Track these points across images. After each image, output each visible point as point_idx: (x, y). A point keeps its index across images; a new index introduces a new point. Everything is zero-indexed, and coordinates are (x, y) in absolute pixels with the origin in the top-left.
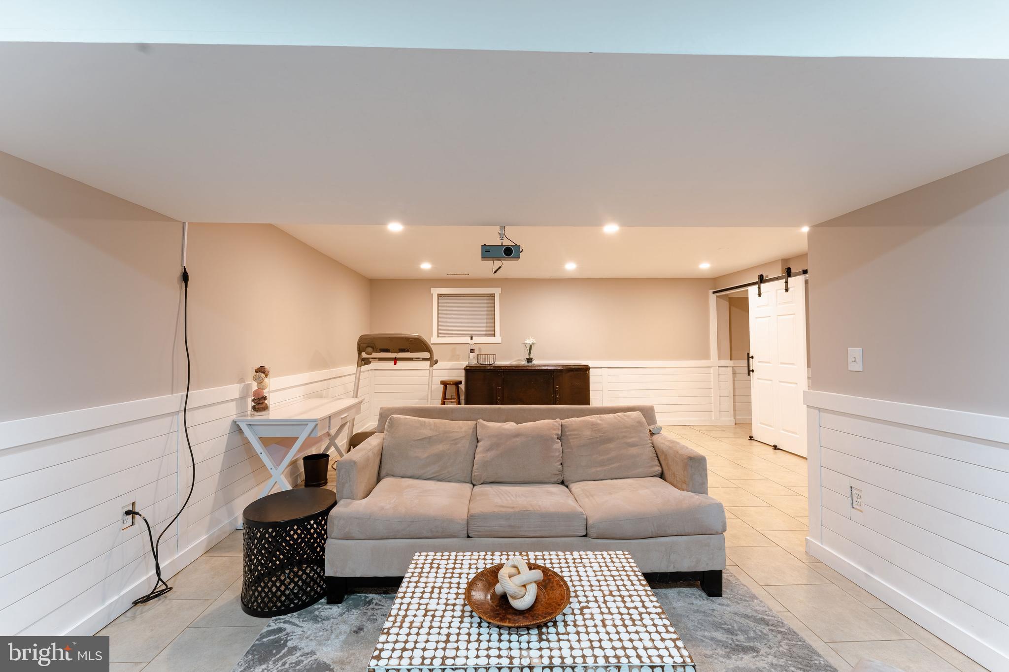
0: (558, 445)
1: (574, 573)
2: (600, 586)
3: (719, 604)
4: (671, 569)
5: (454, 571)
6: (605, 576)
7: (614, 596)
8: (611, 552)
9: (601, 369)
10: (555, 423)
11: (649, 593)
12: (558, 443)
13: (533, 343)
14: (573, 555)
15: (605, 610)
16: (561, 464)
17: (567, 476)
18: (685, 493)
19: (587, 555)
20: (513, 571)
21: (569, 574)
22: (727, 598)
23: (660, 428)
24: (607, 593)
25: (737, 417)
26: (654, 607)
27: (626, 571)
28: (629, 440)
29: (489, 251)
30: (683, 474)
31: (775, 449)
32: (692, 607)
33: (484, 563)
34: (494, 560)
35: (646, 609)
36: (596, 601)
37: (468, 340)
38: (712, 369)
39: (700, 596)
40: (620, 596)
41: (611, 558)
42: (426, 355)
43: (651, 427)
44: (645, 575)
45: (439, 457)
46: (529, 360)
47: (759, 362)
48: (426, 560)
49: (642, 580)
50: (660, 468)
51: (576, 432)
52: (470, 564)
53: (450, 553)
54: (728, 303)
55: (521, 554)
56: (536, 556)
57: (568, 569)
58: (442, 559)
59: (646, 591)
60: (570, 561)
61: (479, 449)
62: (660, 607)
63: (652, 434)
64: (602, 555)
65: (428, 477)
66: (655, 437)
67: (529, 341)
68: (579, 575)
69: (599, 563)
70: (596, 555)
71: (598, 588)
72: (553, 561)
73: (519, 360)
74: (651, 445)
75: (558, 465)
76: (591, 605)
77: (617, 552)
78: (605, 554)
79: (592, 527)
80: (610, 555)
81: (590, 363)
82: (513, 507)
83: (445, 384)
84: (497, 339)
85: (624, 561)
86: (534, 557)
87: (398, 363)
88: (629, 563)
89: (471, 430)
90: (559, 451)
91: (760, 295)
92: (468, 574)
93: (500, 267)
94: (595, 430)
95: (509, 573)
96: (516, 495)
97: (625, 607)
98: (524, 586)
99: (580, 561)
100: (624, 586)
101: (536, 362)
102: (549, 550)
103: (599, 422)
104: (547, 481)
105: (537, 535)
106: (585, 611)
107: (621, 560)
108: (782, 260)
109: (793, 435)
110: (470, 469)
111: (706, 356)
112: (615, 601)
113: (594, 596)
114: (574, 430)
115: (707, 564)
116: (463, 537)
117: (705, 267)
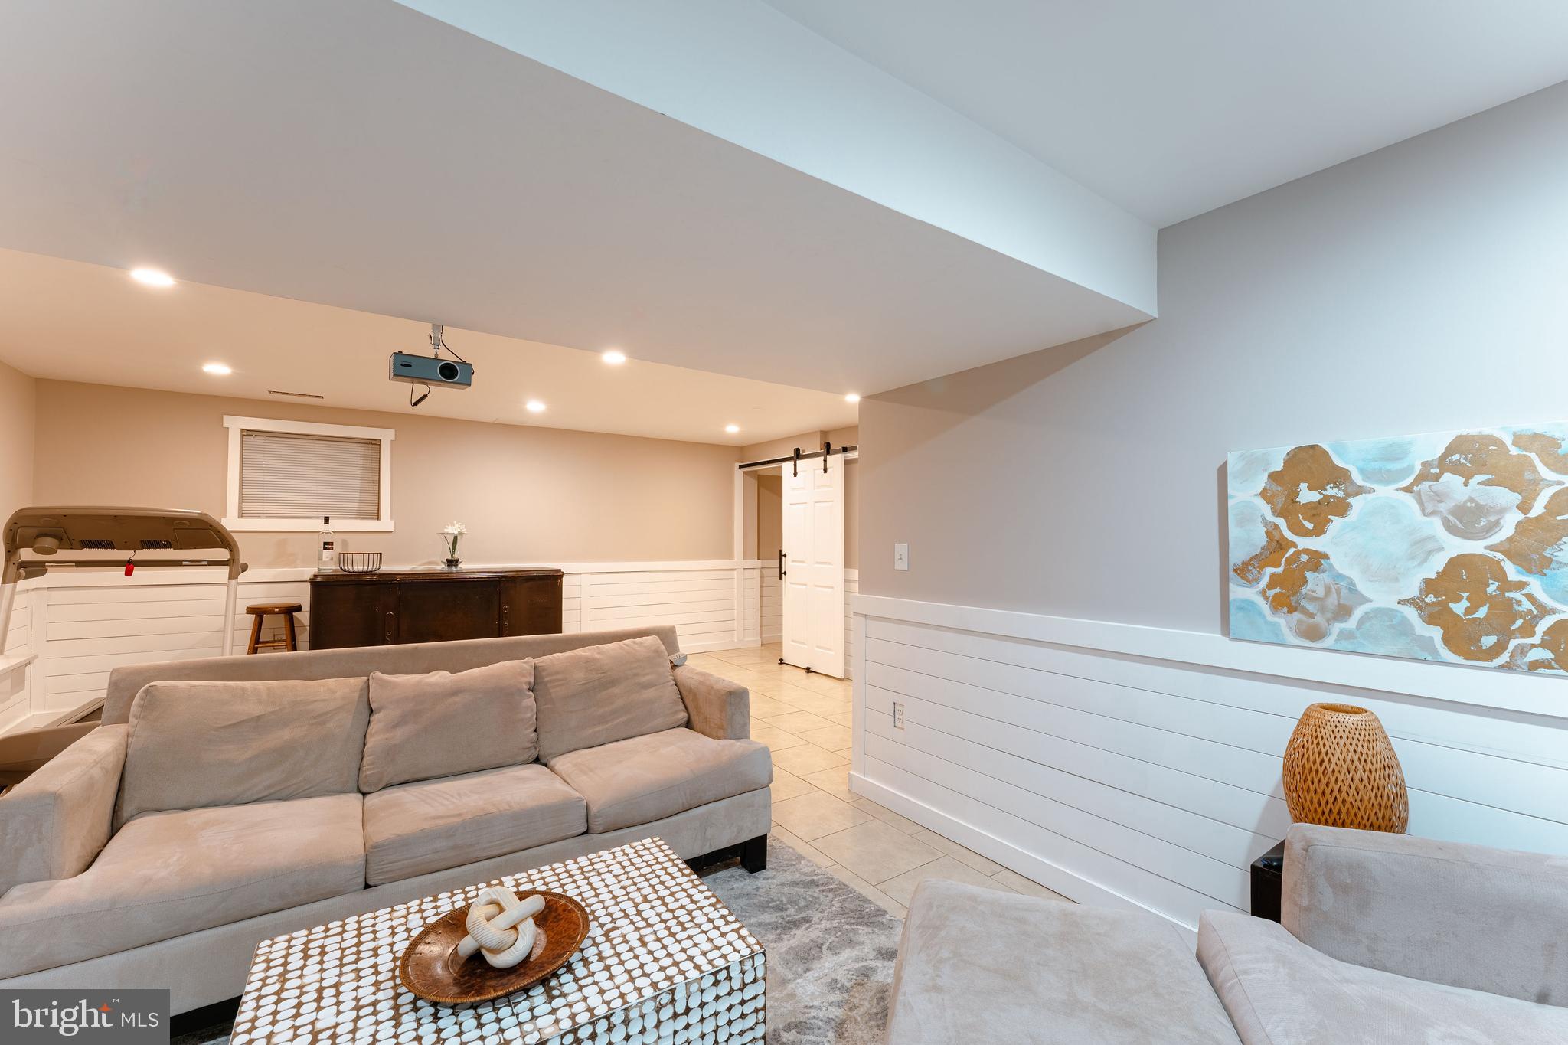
0: (530, 701)
1: (585, 887)
2: (628, 894)
3: (764, 879)
4: (707, 850)
5: (360, 948)
6: (632, 878)
7: (650, 901)
8: (634, 844)
9: (579, 576)
10: (524, 665)
11: (697, 882)
12: (529, 697)
13: (461, 534)
14: (578, 863)
15: (642, 924)
16: (535, 731)
17: (546, 747)
18: (723, 742)
19: (600, 857)
20: (492, 909)
21: (577, 891)
22: (772, 869)
23: (685, 657)
24: (639, 900)
25: (764, 636)
26: (706, 898)
27: (661, 863)
28: (644, 679)
29: (410, 366)
30: (719, 716)
31: (808, 672)
32: (732, 893)
33: (422, 918)
34: (440, 907)
35: (696, 904)
36: (626, 916)
37: (318, 524)
38: (735, 572)
39: (740, 876)
40: (659, 898)
41: (636, 852)
42: (223, 554)
43: (673, 657)
44: (687, 862)
45: (283, 753)
46: (452, 562)
47: (793, 561)
48: (290, 947)
49: (684, 869)
50: (686, 714)
51: (560, 677)
52: (392, 928)
53: (343, 920)
54: (756, 482)
55: (489, 885)
56: (516, 880)
57: (574, 885)
58: (327, 937)
59: (692, 881)
60: (576, 872)
61: (373, 727)
62: (713, 896)
63: (674, 667)
64: (623, 851)
65: (255, 797)
66: (678, 671)
67: (452, 530)
68: (593, 889)
69: (620, 863)
70: (613, 853)
71: (626, 898)
72: (547, 880)
73: (429, 563)
74: (673, 682)
75: (531, 733)
76: (619, 923)
77: (644, 841)
78: (627, 848)
79: (596, 817)
80: (635, 848)
81: (564, 567)
82: (460, 815)
83: (259, 613)
84: (386, 523)
85: (655, 850)
86: (514, 883)
87: (137, 571)
88: (662, 851)
89: (356, 695)
90: (532, 710)
91: (795, 474)
92: (392, 945)
93: (425, 396)
94: (591, 670)
95: (485, 914)
96: (459, 795)
97: (668, 910)
98: (514, 927)
99: (591, 868)
100: (662, 883)
101: (464, 566)
102: (537, 866)
103: (597, 656)
104: (510, 761)
105: (505, 850)
106: (612, 934)
107: (651, 850)
108: (821, 431)
109: (828, 652)
110: (355, 765)
111: (729, 555)
112: (652, 908)
113: (621, 910)
114: (557, 673)
115: (751, 831)
116: (355, 891)
117: (732, 429)
